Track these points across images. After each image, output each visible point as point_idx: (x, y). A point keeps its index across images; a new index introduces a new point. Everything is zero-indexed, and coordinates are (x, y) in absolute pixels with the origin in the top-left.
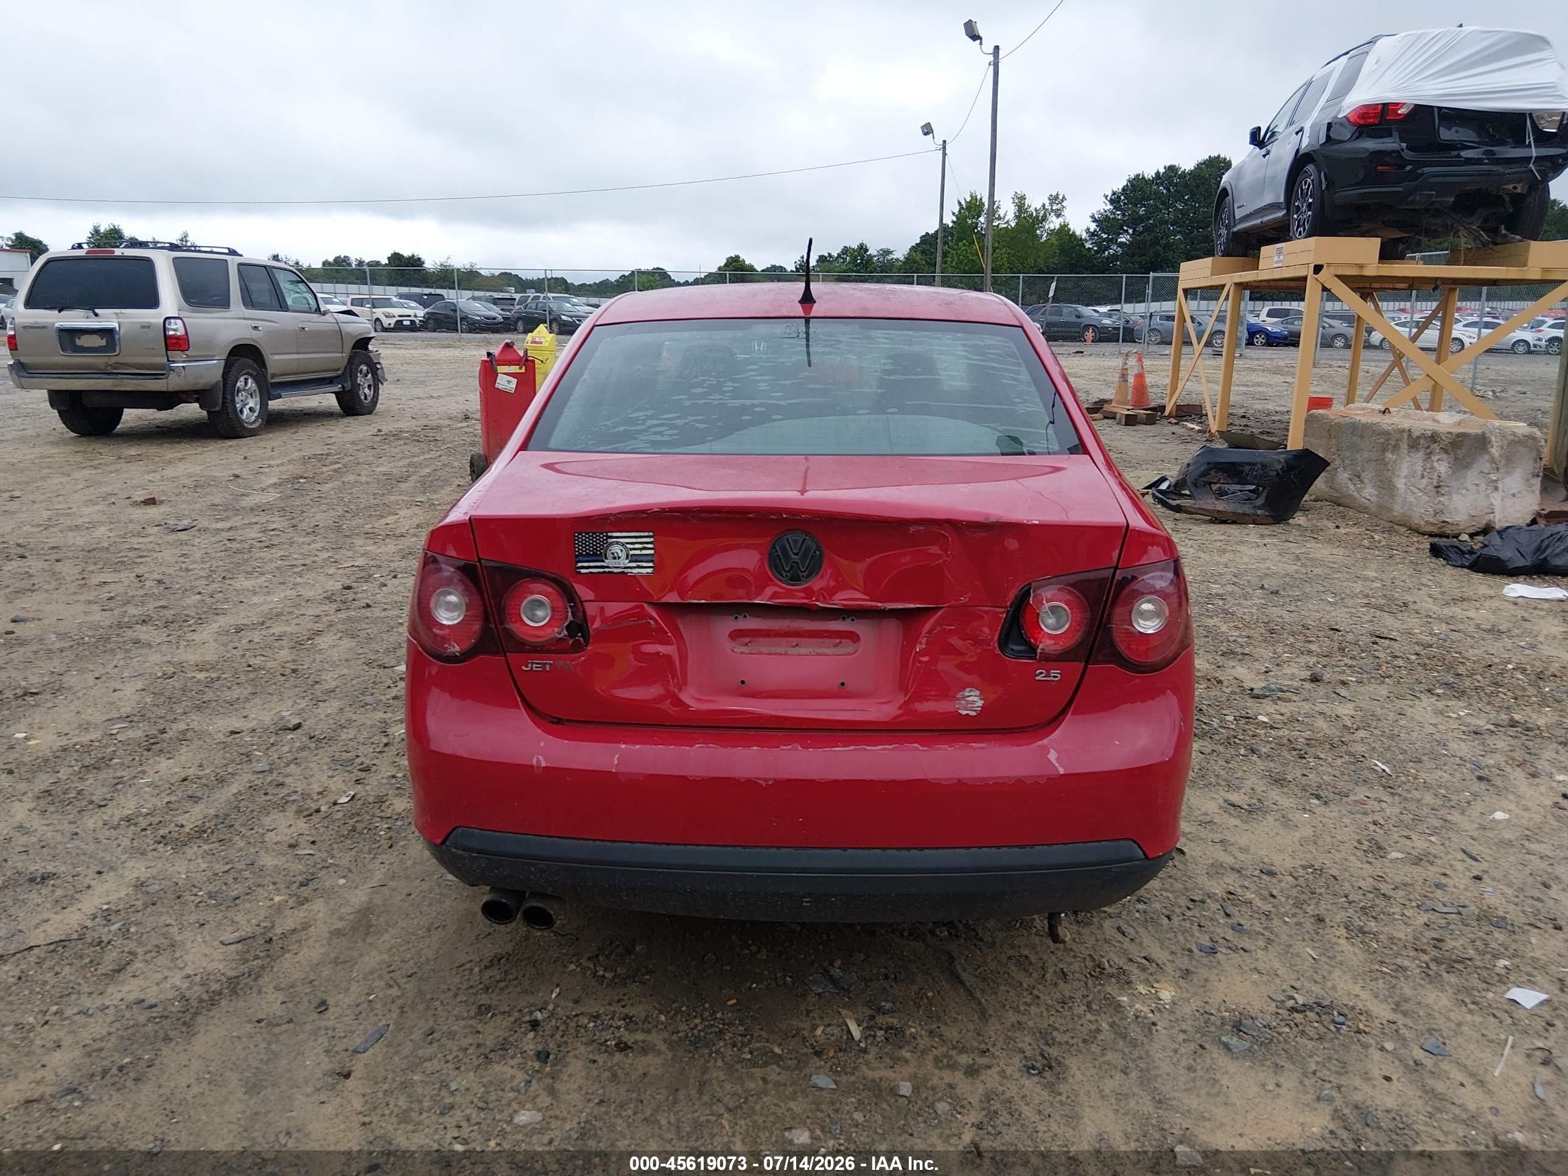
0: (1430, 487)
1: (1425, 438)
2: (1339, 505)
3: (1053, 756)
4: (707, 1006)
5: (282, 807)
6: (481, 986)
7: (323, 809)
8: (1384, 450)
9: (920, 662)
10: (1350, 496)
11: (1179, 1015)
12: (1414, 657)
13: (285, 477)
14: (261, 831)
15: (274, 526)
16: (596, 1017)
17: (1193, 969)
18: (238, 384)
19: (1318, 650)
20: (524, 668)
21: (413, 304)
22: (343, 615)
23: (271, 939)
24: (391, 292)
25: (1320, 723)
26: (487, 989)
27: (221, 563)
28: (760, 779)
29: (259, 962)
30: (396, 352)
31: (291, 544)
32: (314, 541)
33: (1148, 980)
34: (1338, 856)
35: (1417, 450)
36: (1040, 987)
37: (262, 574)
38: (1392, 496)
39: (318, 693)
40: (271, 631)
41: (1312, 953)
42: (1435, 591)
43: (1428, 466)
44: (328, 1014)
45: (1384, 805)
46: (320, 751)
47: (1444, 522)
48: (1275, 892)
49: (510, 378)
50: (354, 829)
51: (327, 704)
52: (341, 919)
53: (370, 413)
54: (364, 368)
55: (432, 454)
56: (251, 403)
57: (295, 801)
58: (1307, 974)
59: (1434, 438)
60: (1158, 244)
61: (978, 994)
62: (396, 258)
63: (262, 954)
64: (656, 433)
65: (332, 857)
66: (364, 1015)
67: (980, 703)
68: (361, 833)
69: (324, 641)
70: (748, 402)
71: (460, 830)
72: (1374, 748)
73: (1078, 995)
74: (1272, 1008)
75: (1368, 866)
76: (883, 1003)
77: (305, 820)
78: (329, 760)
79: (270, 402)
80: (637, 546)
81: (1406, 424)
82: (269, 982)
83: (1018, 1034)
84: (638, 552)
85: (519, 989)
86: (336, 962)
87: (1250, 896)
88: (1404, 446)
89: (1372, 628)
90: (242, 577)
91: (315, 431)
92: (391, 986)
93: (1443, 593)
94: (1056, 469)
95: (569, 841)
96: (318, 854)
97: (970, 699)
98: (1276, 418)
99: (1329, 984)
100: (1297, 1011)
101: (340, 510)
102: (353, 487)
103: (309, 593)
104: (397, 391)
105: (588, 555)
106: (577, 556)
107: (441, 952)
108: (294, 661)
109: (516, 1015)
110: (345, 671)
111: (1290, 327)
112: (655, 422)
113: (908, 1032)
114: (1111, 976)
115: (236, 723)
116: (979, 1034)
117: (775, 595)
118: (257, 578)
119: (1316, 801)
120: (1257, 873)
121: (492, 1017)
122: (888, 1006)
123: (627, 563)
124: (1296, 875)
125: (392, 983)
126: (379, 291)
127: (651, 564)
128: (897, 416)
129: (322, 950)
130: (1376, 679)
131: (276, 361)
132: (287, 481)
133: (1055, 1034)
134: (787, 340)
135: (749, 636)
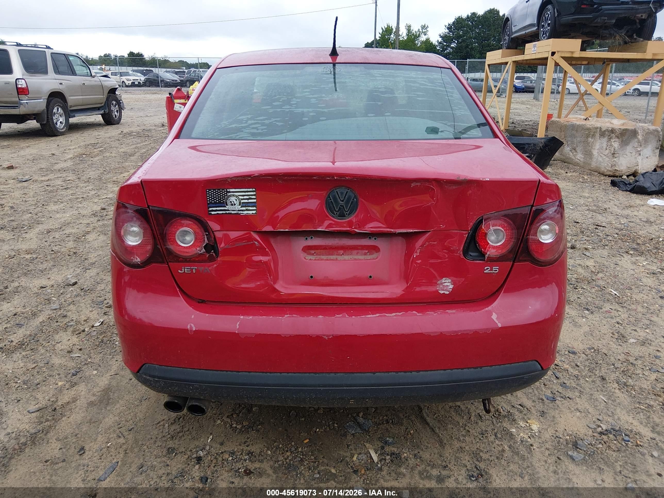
0: (610, 154)
1: (608, 131)
2: (565, 162)
3: (494, 317)
4: (293, 443)
5: (65, 329)
6: (169, 436)
7: (86, 330)
8: (588, 136)
9: (417, 263)
10: (570, 158)
11: (543, 439)
12: (616, 235)
13: (76, 154)
14: (53, 343)
15: (69, 178)
16: (232, 453)
17: (546, 411)
18: (54, 111)
19: (571, 233)
20: (179, 271)
21: (139, 74)
22: (100, 223)
23: (55, 409)
24: (129, 69)
25: (580, 270)
26: (173, 437)
27: (42, 197)
28: (324, 335)
29: (48, 423)
30: (132, 96)
31: (77, 187)
32: (88, 186)
33: (524, 418)
34: (604, 342)
35: (604, 137)
36: (469, 425)
37: (62, 203)
38: (591, 158)
39: (86, 265)
40: (65, 232)
41: (603, 398)
42: (617, 202)
43: (609, 144)
44: (85, 456)
45: (620, 313)
46: (86, 297)
47: (616, 170)
48: (578, 364)
49: (181, 106)
50: (102, 341)
51: (91, 271)
52: (94, 395)
53: (118, 124)
54: (114, 102)
55: (146, 143)
56: (61, 119)
57: (71, 325)
58: (604, 411)
59: (612, 131)
60: (468, 47)
61: (437, 431)
62: (131, 54)
63: (50, 418)
64: (253, 128)
65: (90, 358)
66: (104, 456)
67: (451, 287)
68: (106, 344)
69: (90, 237)
70: (305, 110)
71: (147, 365)
72: (608, 283)
73: (489, 429)
74: (590, 433)
75: (619, 347)
76: (388, 439)
77: (77, 336)
78: (90, 302)
79: (70, 119)
80: (245, 197)
81: (598, 125)
82: (54, 436)
83: (461, 455)
84: (246, 201)
85: (190, 437)
86: (90, 422)
87: (566, 366)
88: (598, 135)
89: (593, 221)
90: (52, 204)
91: (92, 132)
92: (120, 437)
93: (620, 204)
94: (478, 147)
95: (211, 372)
96: (83, 357)
97: (446, 284)
98: (527, 123)
99: (616, 417)
100: (604, 434)
101: (101, 170)
102: (108, 159)
103: (84, 212)
104: (131, 114)
105: (215, 203)
106: (208, 204)
107: (148, 414)
108: (75, 248)
109: (189, 453)
110: (101, 253)
111: (525, 84)
112: (253, 122)
113: (403, 456)
114: (505, 417)
115: (44, 282)
116: (441, 456)
117: (330, 226)
118: (59, 204)
119: (587, 312)
120: (567, 353)
121: (175, 455)
122: (391, 440)
123: (239, 208)
124: (587, 353)
125: (120, 435)
126: (124, 69)
127: (255, 208)
128: (391, 117)
129: (83, 415)
130: (601, 247)
131: (72, 99)
132: (77, 156)
133: (481, 454)
134: (325, 75)
135: (314, 249)
